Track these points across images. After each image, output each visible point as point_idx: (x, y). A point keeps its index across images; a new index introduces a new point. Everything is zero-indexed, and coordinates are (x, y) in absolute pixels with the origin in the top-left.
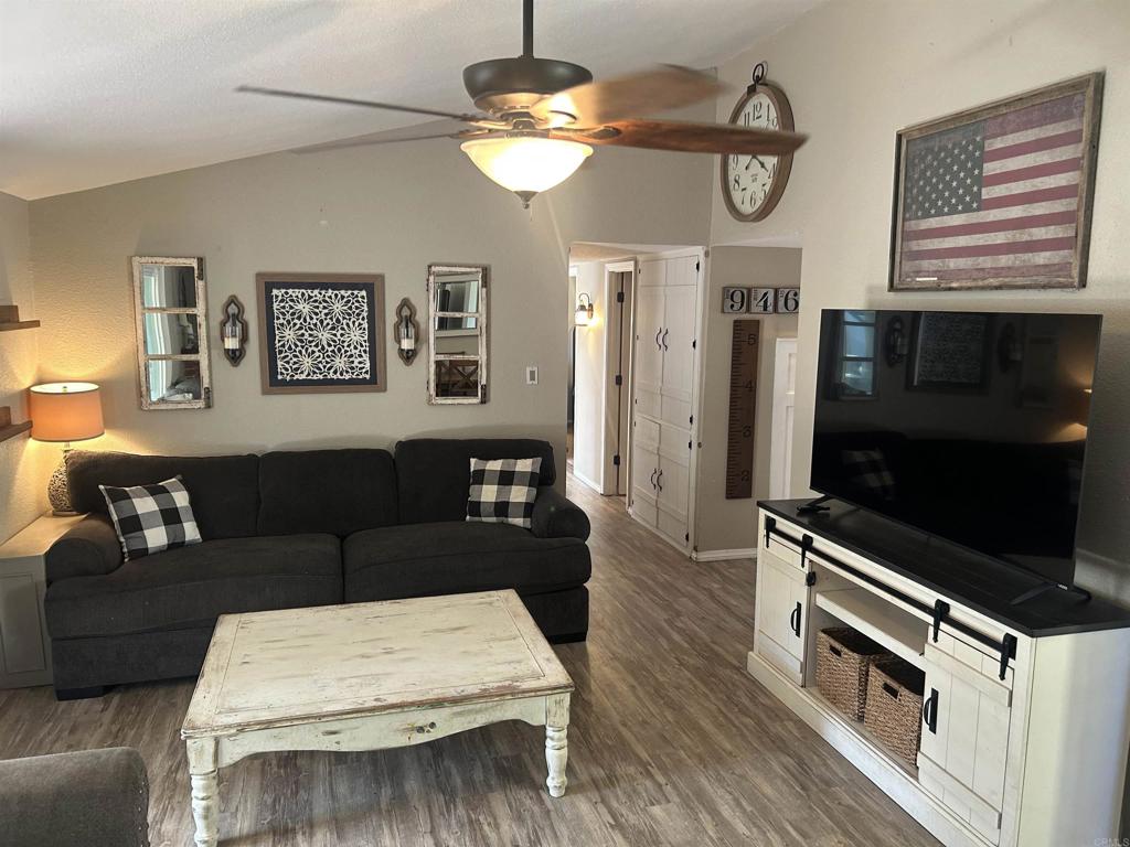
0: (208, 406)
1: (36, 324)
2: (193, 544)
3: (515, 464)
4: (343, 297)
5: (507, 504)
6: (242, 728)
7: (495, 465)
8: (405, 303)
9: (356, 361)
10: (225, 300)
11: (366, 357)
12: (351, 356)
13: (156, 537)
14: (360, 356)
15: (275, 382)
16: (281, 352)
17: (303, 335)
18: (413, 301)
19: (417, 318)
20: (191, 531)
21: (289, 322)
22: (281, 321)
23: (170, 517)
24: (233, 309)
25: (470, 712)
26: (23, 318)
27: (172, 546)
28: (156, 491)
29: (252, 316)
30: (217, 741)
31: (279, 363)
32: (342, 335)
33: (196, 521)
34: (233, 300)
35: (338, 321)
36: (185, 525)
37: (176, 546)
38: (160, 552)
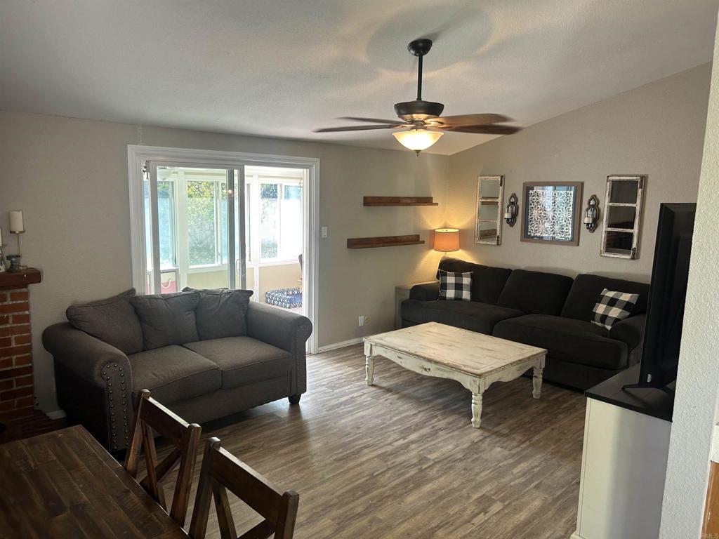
0: (498, 244)
1: (437, 204)
2: (465, 300)
3: (621, 295)
4: (561, 194)
5: (607, 316)
6: (382, 346)
7: (611, 294)
8: (594, 197)
9: (565, 228)
10: (510, 196)
11: (570, 227)
12: (563, 225)
13: (450, 293)
14: (567, 226)
15: (526, 236)
16: (531, 221)
17: (541, 213)
18: (598, 197)
19: (600, 206)
20: (466, 295)
21: (535, 206)
22: (532, 206)
23: (459, 287)
24: (513, 200)
25: (442, 370)
26: (434, 202)
27: (456, 299)
28: (459, 275)
29: (520, 203)
30: (371, 345)
31: (529, 227)
32: (559, 214)
33: (471, 291)
34: (514, 196)
35: (558, 207)
36: (464, 292)
37: (458, 299)
38: (451, 299)
